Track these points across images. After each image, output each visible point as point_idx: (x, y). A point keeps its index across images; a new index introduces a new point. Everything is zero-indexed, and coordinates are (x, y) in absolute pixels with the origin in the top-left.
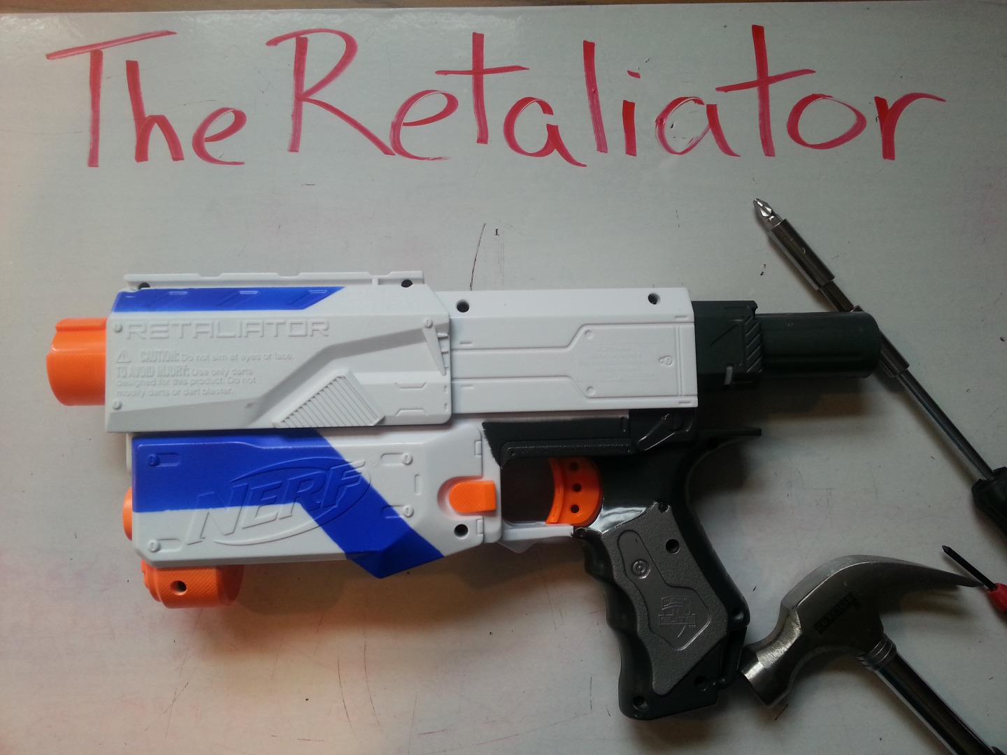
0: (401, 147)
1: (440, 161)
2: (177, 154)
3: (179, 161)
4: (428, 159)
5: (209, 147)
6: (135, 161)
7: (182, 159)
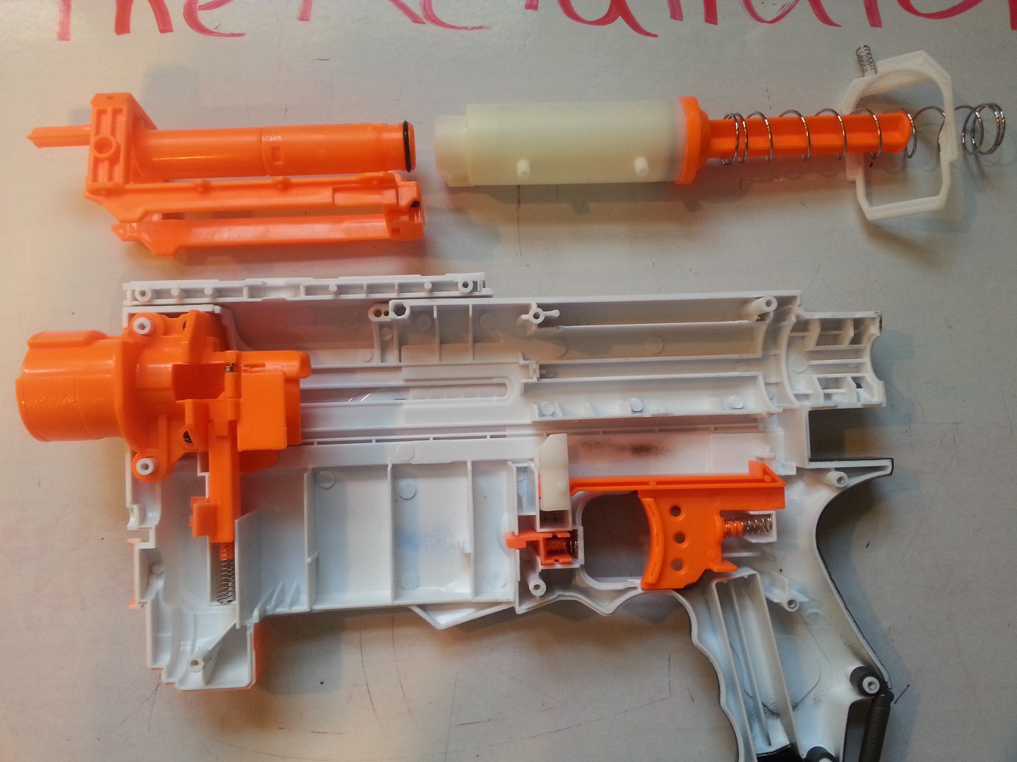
0: (434, 15)
1: (480, 30)
2: (165, 25)
3: (167, 34)
4: (466, 28)
5: (205, 17)
6: (114, 33)
7: (171, 31)
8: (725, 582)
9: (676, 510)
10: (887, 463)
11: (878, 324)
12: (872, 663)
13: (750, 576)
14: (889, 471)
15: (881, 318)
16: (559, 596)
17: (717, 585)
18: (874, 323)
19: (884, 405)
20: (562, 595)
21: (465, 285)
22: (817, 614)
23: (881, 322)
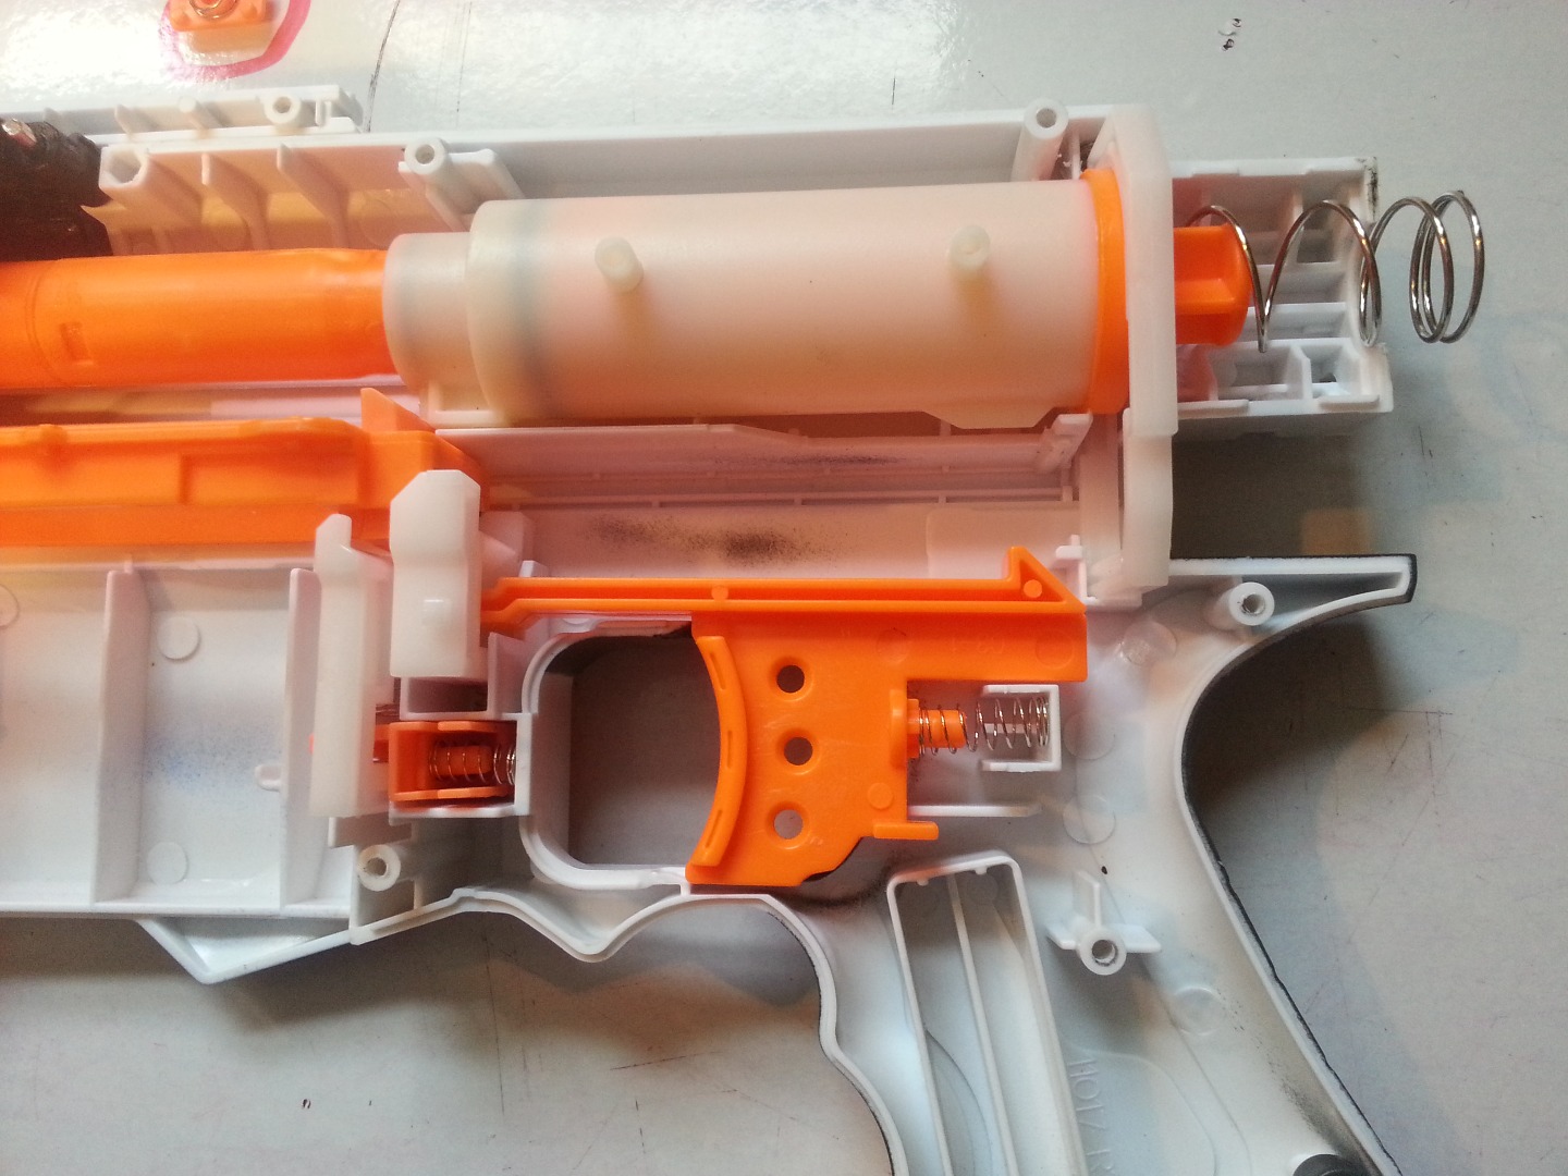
8: (922, 883)
9: (790, 677)
10: (1398, 566)
11: (1366, 189)
12: (1357, 1148)
13: (992, 870)
14: (1401, 588)
15: (1375, 174)
16: (462, 900)
17: (899, 889)
18: (1358, 192)
19: (1387, 405)
20: (470, 899)
21: (283, 107)
22: (1204, 998)
23: (1374, 184)
